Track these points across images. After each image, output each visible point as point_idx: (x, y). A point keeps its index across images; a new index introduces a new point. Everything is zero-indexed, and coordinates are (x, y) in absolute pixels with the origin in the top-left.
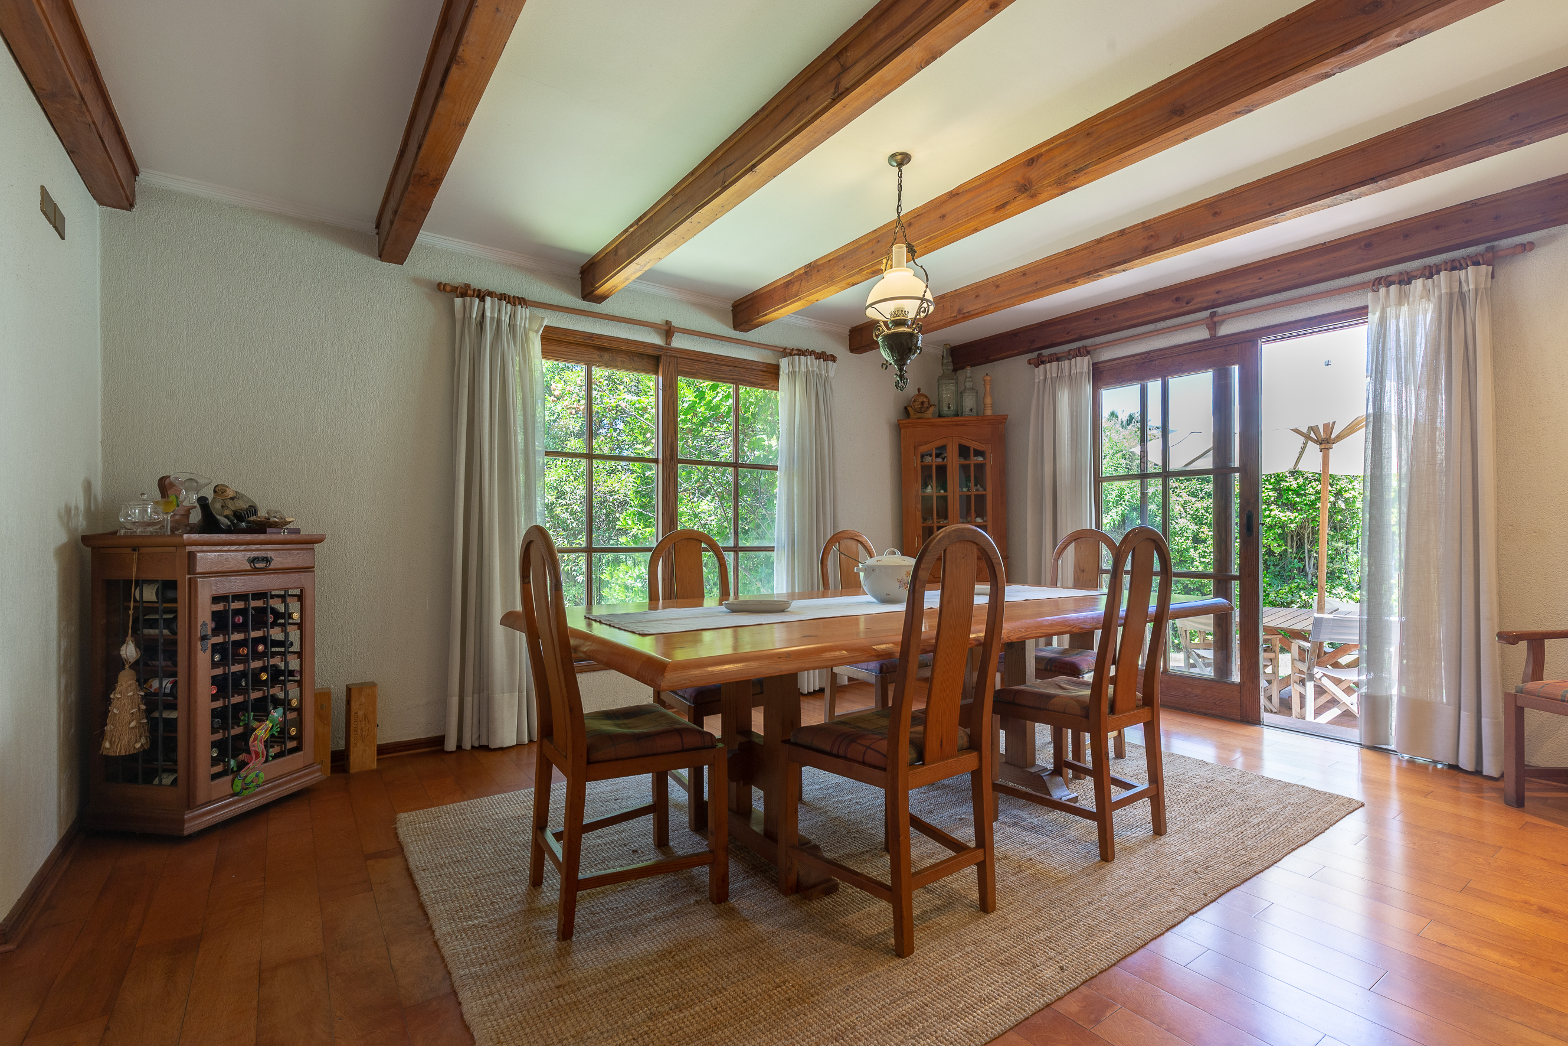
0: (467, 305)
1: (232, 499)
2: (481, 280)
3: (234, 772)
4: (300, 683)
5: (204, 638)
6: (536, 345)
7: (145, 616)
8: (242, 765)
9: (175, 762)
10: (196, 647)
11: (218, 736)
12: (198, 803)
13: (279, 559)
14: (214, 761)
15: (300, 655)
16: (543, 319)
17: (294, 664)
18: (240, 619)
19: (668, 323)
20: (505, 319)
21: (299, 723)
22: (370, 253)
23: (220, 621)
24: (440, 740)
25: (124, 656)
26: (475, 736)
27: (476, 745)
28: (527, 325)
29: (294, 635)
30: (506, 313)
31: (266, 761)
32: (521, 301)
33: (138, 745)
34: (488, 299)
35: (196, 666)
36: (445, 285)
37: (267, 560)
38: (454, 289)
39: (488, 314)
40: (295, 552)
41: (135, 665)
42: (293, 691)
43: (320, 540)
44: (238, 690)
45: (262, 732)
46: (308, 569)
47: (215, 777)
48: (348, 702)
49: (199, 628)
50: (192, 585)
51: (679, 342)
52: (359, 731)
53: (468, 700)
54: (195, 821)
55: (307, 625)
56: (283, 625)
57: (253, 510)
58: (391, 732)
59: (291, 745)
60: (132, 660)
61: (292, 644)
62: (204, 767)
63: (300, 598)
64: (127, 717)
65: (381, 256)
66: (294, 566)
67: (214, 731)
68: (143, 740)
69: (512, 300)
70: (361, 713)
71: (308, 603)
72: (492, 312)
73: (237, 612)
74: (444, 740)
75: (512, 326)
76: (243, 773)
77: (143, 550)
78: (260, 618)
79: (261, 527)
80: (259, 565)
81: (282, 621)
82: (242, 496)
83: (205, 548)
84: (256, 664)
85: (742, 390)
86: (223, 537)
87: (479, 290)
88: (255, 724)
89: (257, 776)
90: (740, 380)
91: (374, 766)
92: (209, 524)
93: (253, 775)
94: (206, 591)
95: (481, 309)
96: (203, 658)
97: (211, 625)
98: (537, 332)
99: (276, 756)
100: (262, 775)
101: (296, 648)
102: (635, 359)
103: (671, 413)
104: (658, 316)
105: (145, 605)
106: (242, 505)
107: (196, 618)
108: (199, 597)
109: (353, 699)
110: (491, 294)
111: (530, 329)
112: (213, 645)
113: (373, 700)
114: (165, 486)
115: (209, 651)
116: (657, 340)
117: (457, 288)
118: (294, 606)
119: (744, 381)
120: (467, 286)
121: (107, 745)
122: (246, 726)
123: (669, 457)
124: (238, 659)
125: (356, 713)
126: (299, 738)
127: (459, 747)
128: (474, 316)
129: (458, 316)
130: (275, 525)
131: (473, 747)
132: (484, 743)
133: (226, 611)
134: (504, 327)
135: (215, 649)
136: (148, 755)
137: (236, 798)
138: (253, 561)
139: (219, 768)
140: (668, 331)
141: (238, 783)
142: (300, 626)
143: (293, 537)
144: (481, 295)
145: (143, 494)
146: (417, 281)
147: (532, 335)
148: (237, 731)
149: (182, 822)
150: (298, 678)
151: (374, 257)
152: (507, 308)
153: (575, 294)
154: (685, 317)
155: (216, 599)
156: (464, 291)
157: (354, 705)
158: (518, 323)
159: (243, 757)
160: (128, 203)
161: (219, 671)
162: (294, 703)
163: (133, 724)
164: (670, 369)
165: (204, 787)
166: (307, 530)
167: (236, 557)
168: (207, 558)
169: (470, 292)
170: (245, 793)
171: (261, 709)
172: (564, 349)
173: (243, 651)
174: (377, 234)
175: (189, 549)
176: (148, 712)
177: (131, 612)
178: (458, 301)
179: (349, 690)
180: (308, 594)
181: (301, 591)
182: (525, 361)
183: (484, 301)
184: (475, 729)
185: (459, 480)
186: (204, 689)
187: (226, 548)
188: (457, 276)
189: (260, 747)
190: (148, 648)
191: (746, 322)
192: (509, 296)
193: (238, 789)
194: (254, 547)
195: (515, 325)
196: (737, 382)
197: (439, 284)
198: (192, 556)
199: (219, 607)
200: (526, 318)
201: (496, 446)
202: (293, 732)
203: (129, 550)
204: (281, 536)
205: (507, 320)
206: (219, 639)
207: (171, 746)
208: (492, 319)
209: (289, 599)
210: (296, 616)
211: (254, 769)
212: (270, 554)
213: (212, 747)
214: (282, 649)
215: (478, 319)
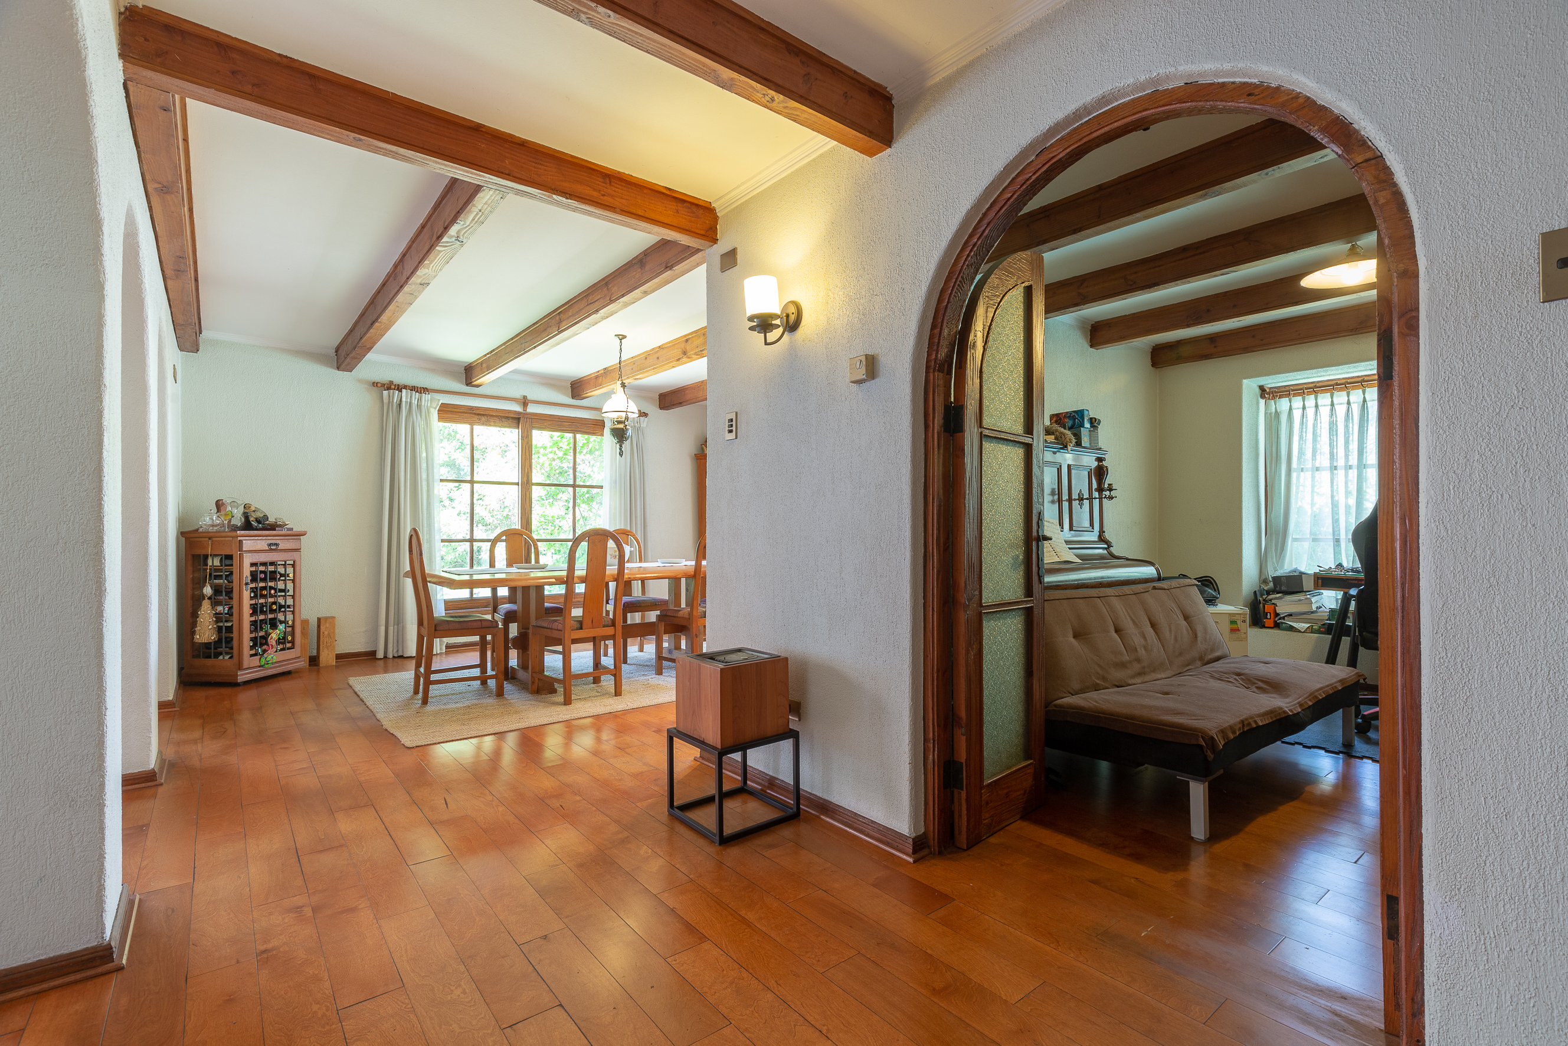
0: (391, 395)
1: (254, 511)
2: (400, 378)
3: (260, 655)
4: (293, 612)
5: (247, 584)
6: (434, 414)
7: (215, 574)
8: (264, 651)
9: (232, 648)
10: (243, 589)
11: (253, 635)
12: (244, 668)
13: (283, 545)
14: (252, 648)
15: (293, 597)
16: (439, 400)
17: (290, 602)
18: (263, 576)
19: (525, 397)
20: (415, 402)
21: (293, 634)
22: (332, 367)
23: (254, 577)
24: (373, 654)
25: (205, 593)
26: (395, 651)
27: (396, 656)
28: (429, 405)
29: (290, 586)
30: (415, 398)
31: (276, 651)
32: (424, 390)
33: (213, 638)
34: (404, 391)
35: (243, 598)
36: (377, 383)
37: (277, 545)
38: (383, 385)
39: (404, 399)
40: (291, 541)
41: (209, 598)
42: (290, 617)
43: (304, 534)
44: (262, 612)
45: (274, 635)
46: (298, 550)
47: (252, 655)
48: (319, 626)
49: (244, 579)
50: (241, 557)
51: (532, 409)
52: (325, 643)
53: (391, 629)
54: (242, 676)
55: (297, 581)
56: (285, 580)
57: (266, 517)
58: (343, 648)
59: (289, 645)
60: (209, 595)
61: (289, 591)
62: (247, 651)
63: (293, 566)
64: (208, 624)
65: (338, 368)
66: (290, 548)
67: (251, 632)
68: (215, 636)
69: (419, 390)
70: (326, 633)
71: (297, 568)
72: (407, 398)
73: (261, 572)
74: (376, 653)
75: (419, 406)
76: (265, 655)
77: (214, 539)
78: (273, 576)
79: (273, 527)
80: (273, 548)
81: (283, 578)
82: (259, 509)
83: (247, 538)
84: (271, 600)
85: (578, 436)
86: (256, 532)
87: (398, 385)
88: (271, 631)
89: (272, 658)
90: (576, 431)
91: (334, 663)
92: (247, 526)
93: (270, 657)
94: (247, 560)
95: (400, 397)
96: (246, 594)
97: (250, 578)
98: (435, 408)
99: (282, 650)
100: (274, 657)
101: (291, 593)
102: (503, 419)
103: (527, 454)
104: (518, 394)
105: (215, 567)
106: (259, 515)
107: (243, 574)
108: (245, 563)
109: (322, 624)
110: (405, 387)
111: (431, 407)
112: (251, 588)
113: (333, 625)
114: (219, 505)
115: (249, 591)
116: (518, 408)
117: (385, 384)
118: (290, 570)
119: (580, 431)
120: (391, 382)
121: (198, 637)
122: (266, 632)
123: (526, 482)
124: (263, 596)
125: (323, 633)
126: (293, 642)
127: (385, 657)
128: (395, 401)
129: (386, 401)
130: (280, 526)
131: (394, 657)
132: (400, 654)
133: (256, 571)
134: (414, 407)
135: (253, 590)
136: (218, 643)
137: (262, 668)
138: (270, 545)
139: (253, 652)
140: (525, 402)
141: (263, 660)
142: (293, 581)
143: (290, 532)
144: (399, 388)
145: (211, 510)
146: (360, 381)
147: (432, 410)
148: (262, 634)
149: (237, 676)
150: (292, 609)
151: (334, 368)
152: (416, 395)
153: (461, 383)
154: (535, 393)
155: (252, 565)
156: (389, 386)
157: (322, 628)
158: (423, 404)
159: (265, 647)
160: (195, 348)
161: (253, 602)
162: (290, 623)
163: (210, 627)
164: (527, 426)
165: (247, 661)
166: (297, 529)
167: (262, 544)
168: (248, 544)
169: (393, 387)
170: (266, 666)
171: (274, 623)
172: (454, 416)
173: (264, 592)
174: (336, 355)
175: (239, 538)
176: (217, 622)
177: (208, 571)
178: (385, 393)
179: (319, 620)
180: (297, 563)
181: (294, 562)
182: (427, 427)
183: (401, 392)
184: (395, 646)
185: (385, 499)
186: (247, 610)
187: (256, 538)
188: (384, 377)
189: (274, 643)
190: (217, 590)
191: (578, 396)
192: (417, 387)
193: (263, 664)
194: (270, 538)
195: (421, 405)
196: (575, 432)
197: (374, 383)
198: (241, 542)
199: (253, 569)
200: (428, 400)
201: (409, 478)
202: (290, 638)
203: (207, 539)
204: (284, 532)
205: (416, 403)
206: (253, 585)
207: (229, 640)
208: (406, 402)
209: (287, 566)
210: (291, 575)
211: (270, 654)
212: (277, 542)
213: (251, 640)
214: (283, 594)
215: (398, 402)
